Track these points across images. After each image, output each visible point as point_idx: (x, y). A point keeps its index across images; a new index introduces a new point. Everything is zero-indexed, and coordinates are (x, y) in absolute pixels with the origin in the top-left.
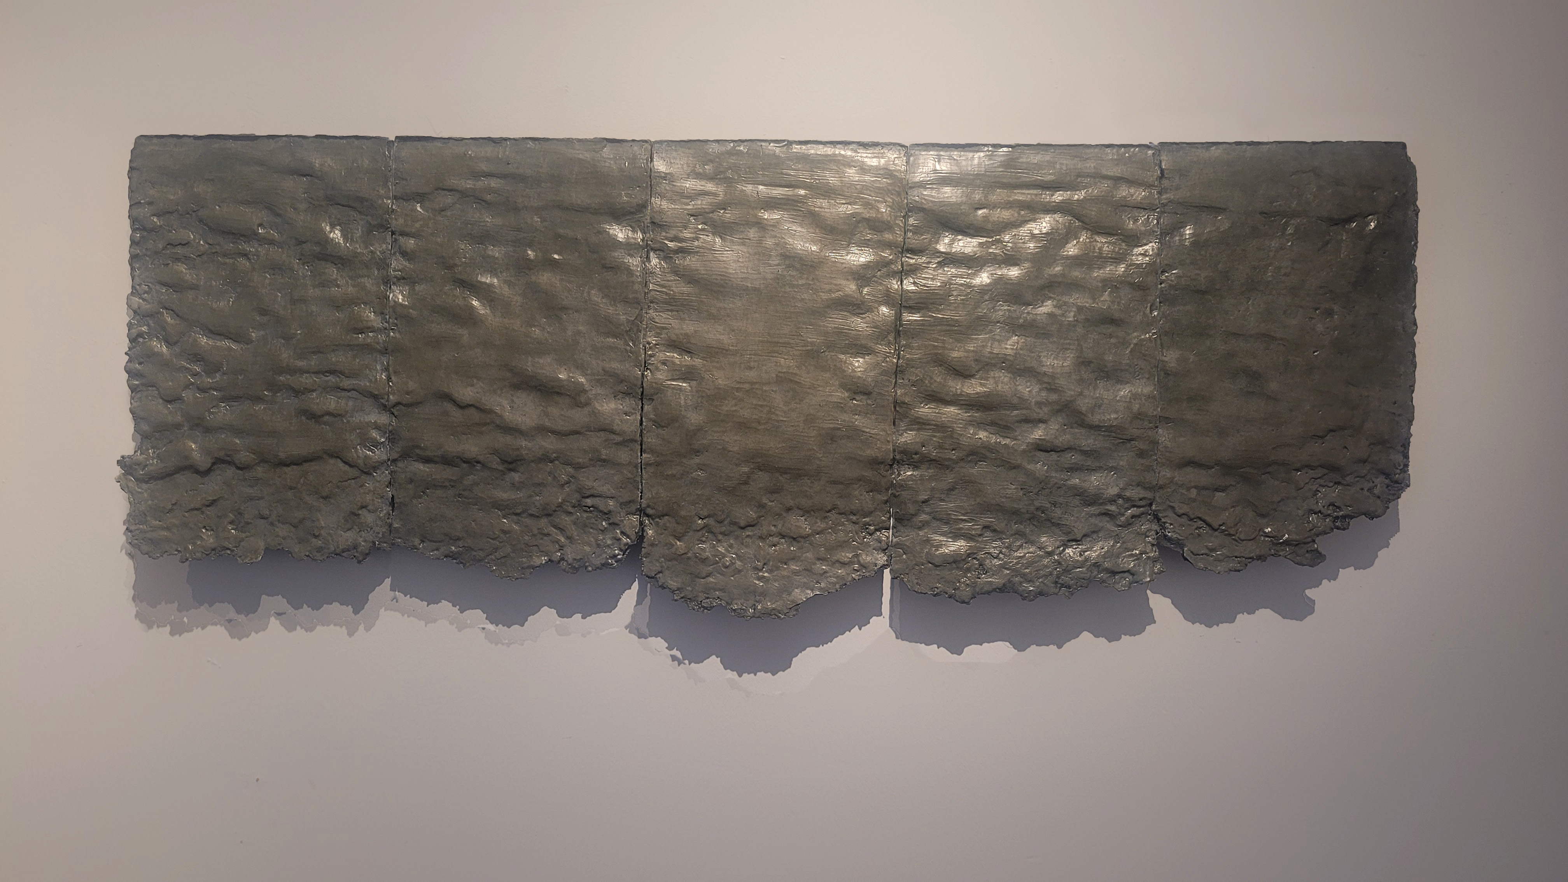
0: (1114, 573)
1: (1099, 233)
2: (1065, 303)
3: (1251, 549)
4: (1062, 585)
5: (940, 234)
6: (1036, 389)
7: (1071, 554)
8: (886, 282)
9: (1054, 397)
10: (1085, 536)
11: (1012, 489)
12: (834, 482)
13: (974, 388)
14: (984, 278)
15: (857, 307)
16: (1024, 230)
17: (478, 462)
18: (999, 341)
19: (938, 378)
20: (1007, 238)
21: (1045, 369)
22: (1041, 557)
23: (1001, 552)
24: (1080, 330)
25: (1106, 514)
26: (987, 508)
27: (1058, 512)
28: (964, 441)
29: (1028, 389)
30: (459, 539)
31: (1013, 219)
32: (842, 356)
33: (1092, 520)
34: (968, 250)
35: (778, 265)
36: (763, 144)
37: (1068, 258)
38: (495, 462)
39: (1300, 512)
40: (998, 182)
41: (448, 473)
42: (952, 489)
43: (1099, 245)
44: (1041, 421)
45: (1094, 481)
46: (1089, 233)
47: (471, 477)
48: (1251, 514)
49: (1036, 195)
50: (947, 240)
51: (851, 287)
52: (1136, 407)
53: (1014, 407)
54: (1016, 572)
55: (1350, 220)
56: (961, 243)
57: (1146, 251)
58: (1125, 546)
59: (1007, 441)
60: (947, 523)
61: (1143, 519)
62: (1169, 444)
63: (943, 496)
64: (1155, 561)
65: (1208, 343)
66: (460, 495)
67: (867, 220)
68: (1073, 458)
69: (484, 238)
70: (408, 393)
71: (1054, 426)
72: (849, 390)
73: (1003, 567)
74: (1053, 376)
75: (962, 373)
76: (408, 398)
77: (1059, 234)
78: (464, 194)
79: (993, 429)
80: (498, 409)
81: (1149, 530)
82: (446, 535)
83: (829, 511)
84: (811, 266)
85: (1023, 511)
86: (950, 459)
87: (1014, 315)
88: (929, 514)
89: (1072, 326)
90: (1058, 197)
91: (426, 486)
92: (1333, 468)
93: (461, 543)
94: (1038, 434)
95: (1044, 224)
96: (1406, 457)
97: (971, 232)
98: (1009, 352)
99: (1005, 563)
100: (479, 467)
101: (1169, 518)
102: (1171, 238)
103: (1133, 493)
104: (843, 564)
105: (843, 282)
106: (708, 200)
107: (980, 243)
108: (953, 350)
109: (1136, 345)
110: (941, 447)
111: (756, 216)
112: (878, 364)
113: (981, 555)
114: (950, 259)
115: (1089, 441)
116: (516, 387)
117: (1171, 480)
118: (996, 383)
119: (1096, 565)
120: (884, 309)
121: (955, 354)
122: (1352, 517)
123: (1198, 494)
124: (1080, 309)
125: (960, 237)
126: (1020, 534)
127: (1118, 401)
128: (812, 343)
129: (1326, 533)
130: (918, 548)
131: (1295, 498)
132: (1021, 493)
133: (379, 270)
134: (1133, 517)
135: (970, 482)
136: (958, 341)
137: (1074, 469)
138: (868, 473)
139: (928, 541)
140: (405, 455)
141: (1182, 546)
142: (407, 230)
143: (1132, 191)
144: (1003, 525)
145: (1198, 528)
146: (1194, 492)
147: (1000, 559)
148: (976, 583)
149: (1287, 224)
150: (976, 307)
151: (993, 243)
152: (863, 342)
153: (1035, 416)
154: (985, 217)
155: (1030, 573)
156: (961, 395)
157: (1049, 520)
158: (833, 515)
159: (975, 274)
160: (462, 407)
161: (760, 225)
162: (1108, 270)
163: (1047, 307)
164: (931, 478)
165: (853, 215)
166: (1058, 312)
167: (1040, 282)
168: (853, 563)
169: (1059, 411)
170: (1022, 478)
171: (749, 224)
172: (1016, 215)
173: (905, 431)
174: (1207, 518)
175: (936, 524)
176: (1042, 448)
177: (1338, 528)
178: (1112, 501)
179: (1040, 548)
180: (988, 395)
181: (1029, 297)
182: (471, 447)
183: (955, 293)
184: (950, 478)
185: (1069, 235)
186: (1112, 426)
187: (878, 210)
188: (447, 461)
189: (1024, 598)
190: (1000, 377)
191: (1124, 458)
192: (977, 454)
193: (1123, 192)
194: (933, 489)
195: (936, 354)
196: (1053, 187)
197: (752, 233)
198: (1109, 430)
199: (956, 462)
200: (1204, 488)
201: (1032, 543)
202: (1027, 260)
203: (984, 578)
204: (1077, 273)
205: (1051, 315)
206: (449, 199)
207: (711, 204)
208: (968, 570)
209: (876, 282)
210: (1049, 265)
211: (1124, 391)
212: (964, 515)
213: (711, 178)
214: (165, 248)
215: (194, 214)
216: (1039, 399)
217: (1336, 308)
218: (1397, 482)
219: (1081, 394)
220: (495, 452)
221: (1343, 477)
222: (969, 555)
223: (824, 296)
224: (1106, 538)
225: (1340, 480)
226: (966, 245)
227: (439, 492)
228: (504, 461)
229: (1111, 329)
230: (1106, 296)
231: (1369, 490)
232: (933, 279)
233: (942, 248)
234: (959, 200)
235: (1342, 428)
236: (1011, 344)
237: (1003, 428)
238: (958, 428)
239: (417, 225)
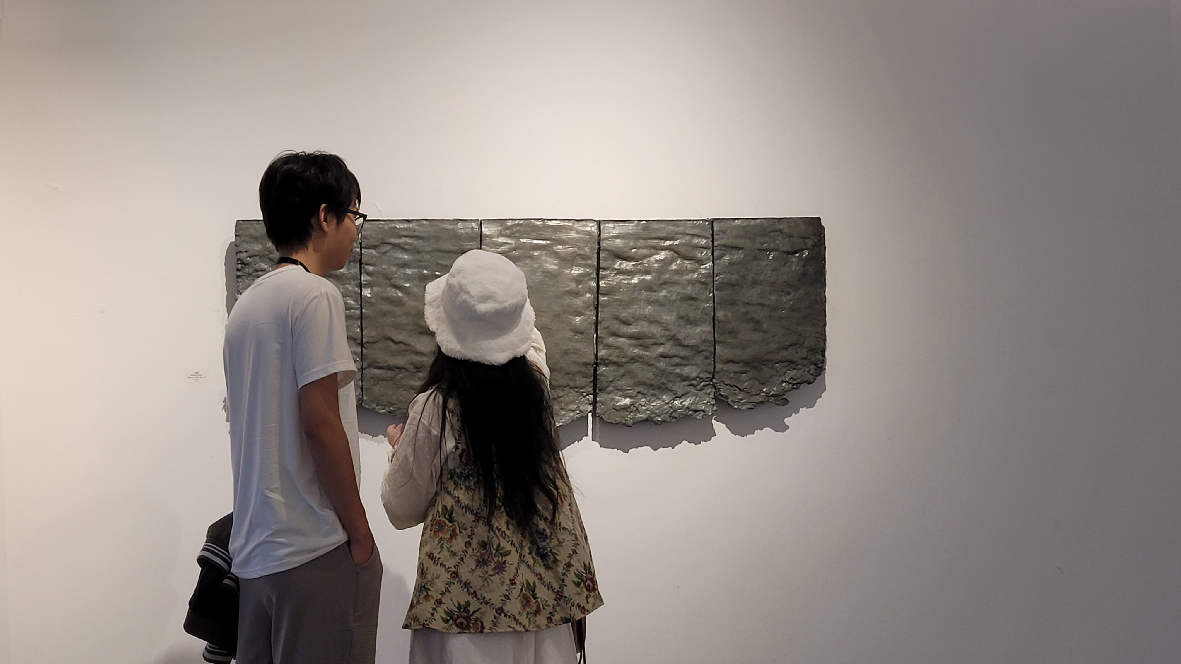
0: (695, 411)
1: (686, 259)
2: (671, 291)
3: (758, 399)
4: (673, 418)
5: (615, 261)
6: (659, 329)
7: (677, 404)
8: (589, 283)
9: (667, 333)
10: (683, 395)
11: (650, 375)
12: (568, 374)
13: (632, 330)
14: (635, 280)
15: (576, 294)
16: (652, 259)
17: (404, 368)
18: (643, 308)
19: (616, 326)
20: (645, 262)
21: (663, 321)
22: (663, 405)
23: (645, 403)
24: (678, 303)
25: (692, 385)
26: (639, 384)
27: (670, 385)
28: (628, 354)
29: (656, 330)
30: (394, 404)
31: (648, 254)
32: (570, 317)
33: (686, 388)
34: (628, 268)
35: (540, 276)
36: (532, 221)
37: (672, 270)
38: (411, 368)
39: (778, 382)
40: (640, 237)
41: (390, 373)
42: (623, 376)
43: (686, 265)
44: (663, 344)
45: (686, 370)
46: (681, 259)
47: (400, 375)
48: (757, 384)
49: (657, 243)
50: (618, 263)
51: (573, 285)
52: (703, 337)
53: (650, 338)
54: (652, 412)
55: (797, 252)
56: (625, 265)
57: (707, 267)
58: (700, 399)
59: (647, 353)
60: (621, 391)
61: (708, 387)
62: (720, 352)
63: (619, 379)
64: (713, 405)
65: (737, 307)
66: (394, 384)
67: (580, 255)
68: (677, 360)
69: (405, 265)
70: (372, 337)
71: (668, 345)
72: (574, 332)
73: (647, 410)
74: (667, 324)
75: (627, 323)
76: (371, 340)
77: (668, 260)
78: (394, 245)
79: (641, 348)
80: (412, 344)
81: (711, 392)
82: (388, 402)
83: (565, 387)
84: (556, 276)
85: (655, 384)
86: (622, 362)
87: (649, 297)
88: (613, 387)
89: (675, 301)
90: (668, 243)
91: (379, 380)
92: (792, 362)
93: (395, 406)
94: (661, 350)
95: (662, 256)
96: (824, 356)
97: (629, 259)
98: (648, 313)
99: (648, 408)
100: (404, 370)
101: (721, 386)
102: (720, 261)
103: (704, 375)
104: (572, 411)
105: (569, 283)
106: (508, 246)
107: (633, 265)
108: (622, 313)
109: (703, 309)
110: (618, 356)
111: (529, 254)
112: (586, 320)
113: (637, 405)
114: (620, 272)
115: (683, 352)
116: (421, 333)
117: (722, 369)
118: (642, 327)
119: (688, 408)
120: (588, 295)
121: (623, 315)
122: (800, 384)
123: (734, 375)
124: (678, 293)
125: (624, 262)
126: (653, 395)
127: (696, 334)
128: (557, 311)
129: (789, 391)
130: (609, 402)
131: (776, 376)
132: (654, 377)
133: (354, 281)
134: (704, 386)
135: (632, 372)
136: (624, 308)
137: (677, 365)
138: (583, 369)
139: (613, 399)
140: (369, 366)
141: (728, 399)
142: (369, 262)
143: (700, 240)
144: (646, 391)
145: (735, 390)
146: (732, 374)
147: (646, 407)
148: (635, 418)
149: (769, 255)
150: (633, 293)
151: (639, 264)
152: (580, 310)
153: (659, 342)
154: (635, 252)
155: (659, 412)
156: (626, 333)
157: (666, 388)
158: (567, 389)
159: (631, 279)
160: (396, 343)
161: (532, 257)
162: (689, 277)
163: (663, 293)
164: (614, 371)
165: (574, 253)
166: (668, 295)
167: (660, 282)
168: (576, 410)
169: (670, 339)
170: (654, 370)
171: (526, 257)
172: (649, 252)
173: (602, 349)
174: (739, 386)
175: (616, 391)
176: (663, 356)
177: (794, 388)
178: (694, 379)
179: (663, 401)
180: (638, 333)
181: (655, 288)
182: (400, 361)
183: (623, 287)
184: (622, 370)
185: (672, 260)
186: (693, 346)
187: (585, 251)
188: (389, 368)
189: (656, 424)
190: (643, 325)
191: (699, 360)
192: (634, 360)
193: (696, 241)
194: (615, 376)
195: (615, 315)
196: (666, 239)
197: (528, 261)
198: (692, 347)
199: (625, 363)
200: (737, 372)
201: (659, 399)
202: (654, 272)
203: (639, 415)
204: (676, 278)
205: (665, 296)
206: (388, 247)
207: (509, 248)
208: (631, 412)
209: (585, 283)
210: (664, 274)
211: (698, 330)
212: (629, 387)
213: (508, 237)
214: (253, 272)
215: (266, 257)
216: (661, 334)
217: (791, 291)
218: (819, 367)
219: (679, 332)
220: (412, 363)
221: (797, 366)
222: (631, 405)
223: (562, 290)
224: (692, 396)
225: (795, 367)
226: (628, 265)
227: (385, 383)
228: (415, 368)
229: (692, 302)
230: (689, 288)
231: (808, 371)
232: (613, 281)
233: (616, 266)
234: (623, 245)
235: (795, 344)
236: (648, 310)
237: (646, 347)
238: (625, 348)
239: (374, 260)
